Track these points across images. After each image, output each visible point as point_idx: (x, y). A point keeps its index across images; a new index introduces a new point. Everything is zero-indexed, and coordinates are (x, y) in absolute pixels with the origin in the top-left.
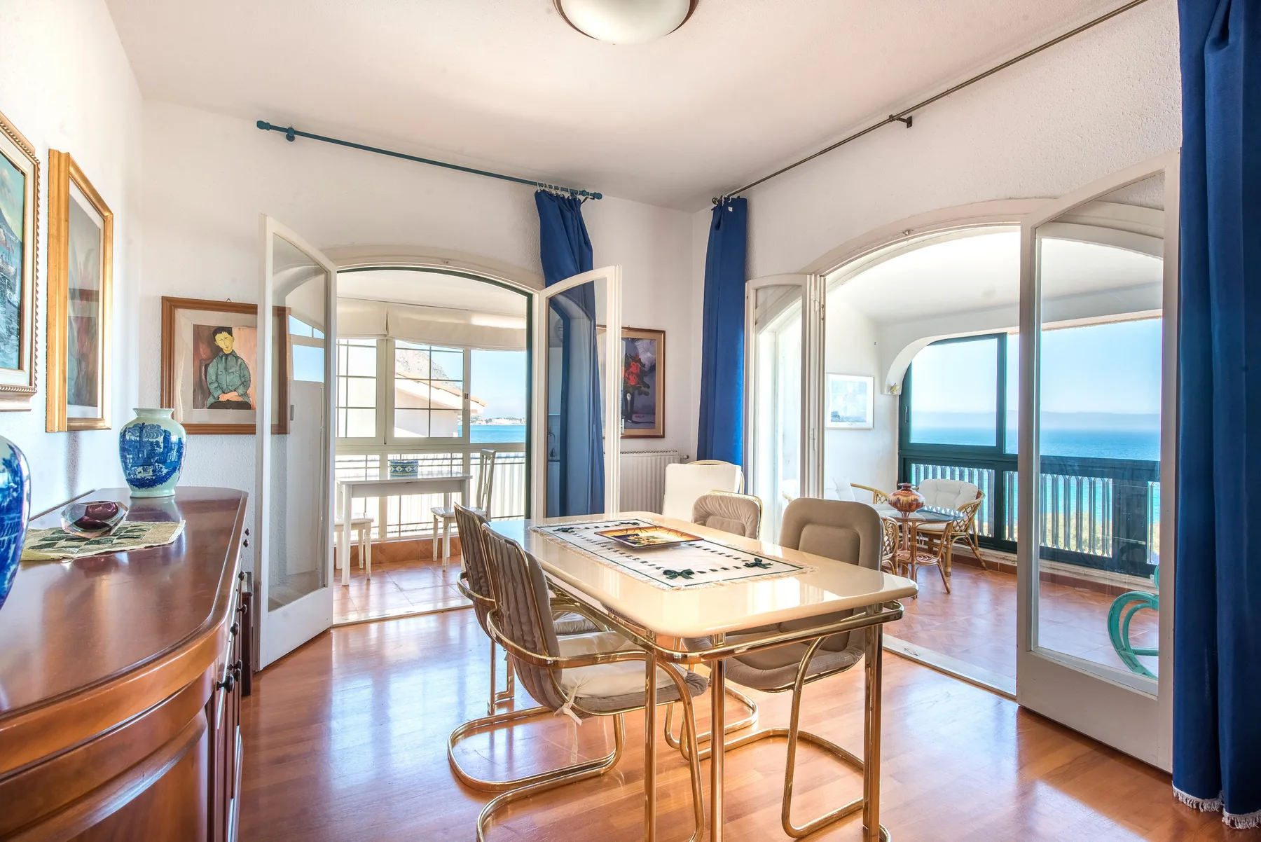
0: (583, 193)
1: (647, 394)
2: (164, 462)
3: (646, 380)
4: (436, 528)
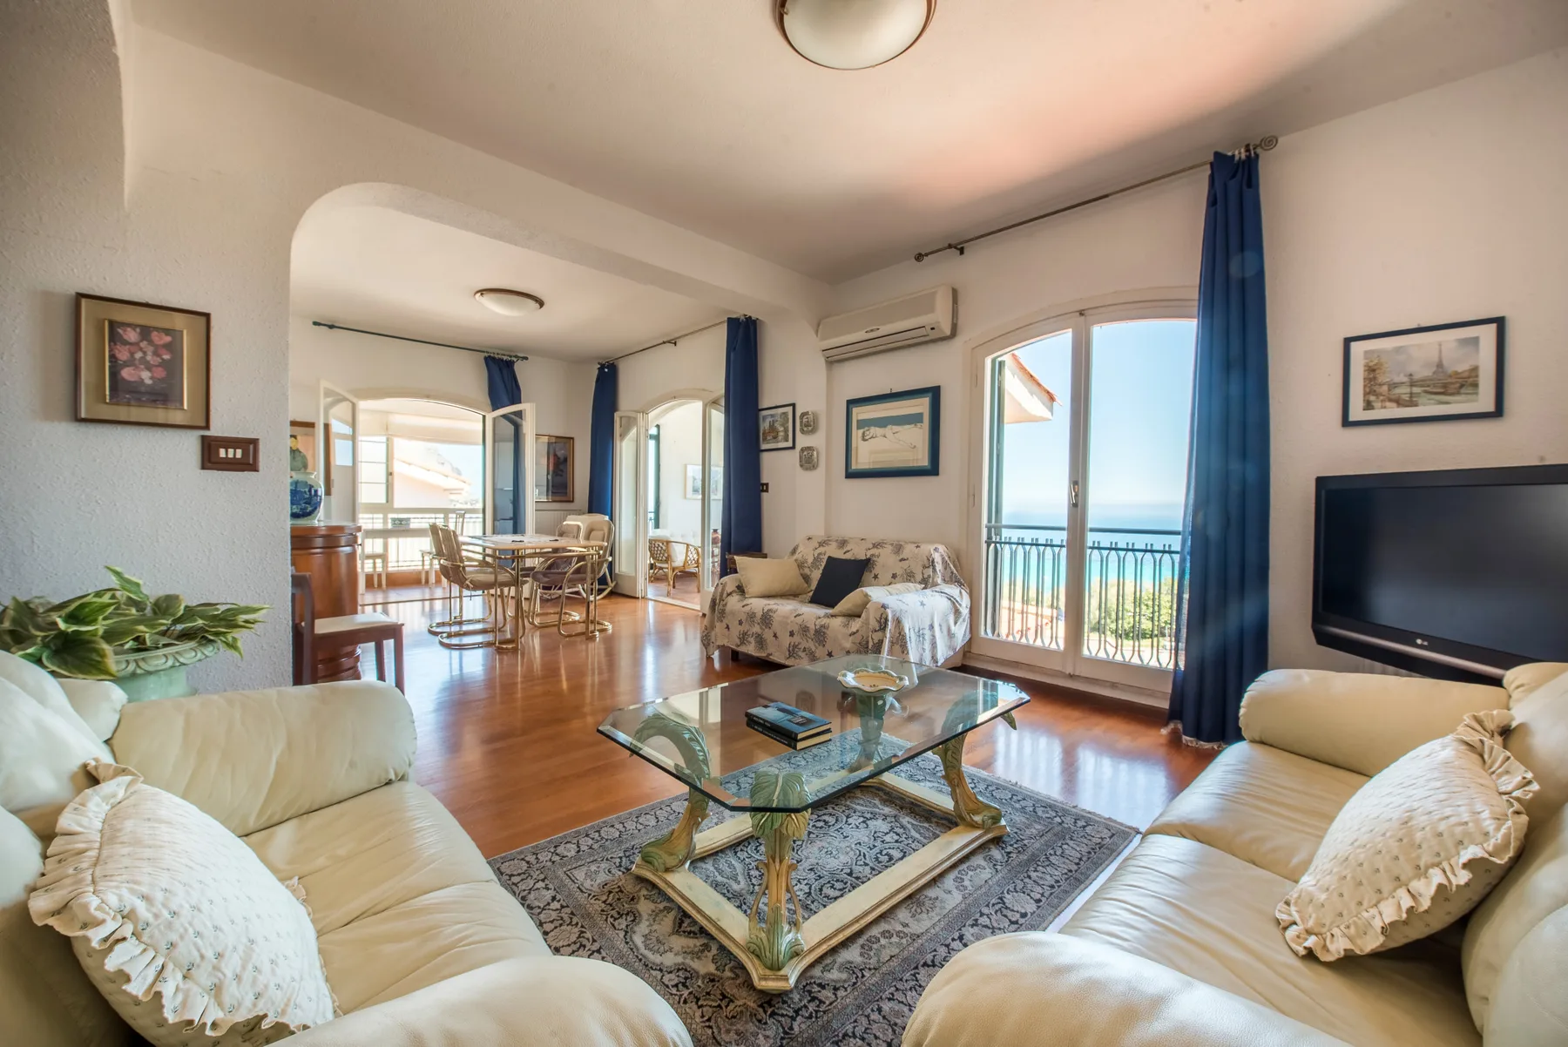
0: (516, 356)
1: (561, 476)
3: (561, 467)
4: (423, 565)
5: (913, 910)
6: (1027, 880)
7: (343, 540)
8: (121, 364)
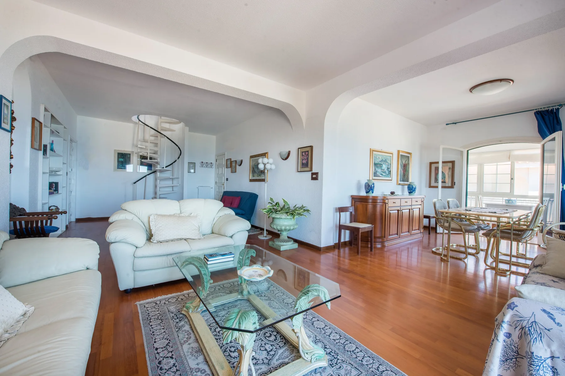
0: (559, 105)
2: (412, 190)
5: (196, 349)
6: (170, 355)
7: (378, 201)
8: (302, 160)
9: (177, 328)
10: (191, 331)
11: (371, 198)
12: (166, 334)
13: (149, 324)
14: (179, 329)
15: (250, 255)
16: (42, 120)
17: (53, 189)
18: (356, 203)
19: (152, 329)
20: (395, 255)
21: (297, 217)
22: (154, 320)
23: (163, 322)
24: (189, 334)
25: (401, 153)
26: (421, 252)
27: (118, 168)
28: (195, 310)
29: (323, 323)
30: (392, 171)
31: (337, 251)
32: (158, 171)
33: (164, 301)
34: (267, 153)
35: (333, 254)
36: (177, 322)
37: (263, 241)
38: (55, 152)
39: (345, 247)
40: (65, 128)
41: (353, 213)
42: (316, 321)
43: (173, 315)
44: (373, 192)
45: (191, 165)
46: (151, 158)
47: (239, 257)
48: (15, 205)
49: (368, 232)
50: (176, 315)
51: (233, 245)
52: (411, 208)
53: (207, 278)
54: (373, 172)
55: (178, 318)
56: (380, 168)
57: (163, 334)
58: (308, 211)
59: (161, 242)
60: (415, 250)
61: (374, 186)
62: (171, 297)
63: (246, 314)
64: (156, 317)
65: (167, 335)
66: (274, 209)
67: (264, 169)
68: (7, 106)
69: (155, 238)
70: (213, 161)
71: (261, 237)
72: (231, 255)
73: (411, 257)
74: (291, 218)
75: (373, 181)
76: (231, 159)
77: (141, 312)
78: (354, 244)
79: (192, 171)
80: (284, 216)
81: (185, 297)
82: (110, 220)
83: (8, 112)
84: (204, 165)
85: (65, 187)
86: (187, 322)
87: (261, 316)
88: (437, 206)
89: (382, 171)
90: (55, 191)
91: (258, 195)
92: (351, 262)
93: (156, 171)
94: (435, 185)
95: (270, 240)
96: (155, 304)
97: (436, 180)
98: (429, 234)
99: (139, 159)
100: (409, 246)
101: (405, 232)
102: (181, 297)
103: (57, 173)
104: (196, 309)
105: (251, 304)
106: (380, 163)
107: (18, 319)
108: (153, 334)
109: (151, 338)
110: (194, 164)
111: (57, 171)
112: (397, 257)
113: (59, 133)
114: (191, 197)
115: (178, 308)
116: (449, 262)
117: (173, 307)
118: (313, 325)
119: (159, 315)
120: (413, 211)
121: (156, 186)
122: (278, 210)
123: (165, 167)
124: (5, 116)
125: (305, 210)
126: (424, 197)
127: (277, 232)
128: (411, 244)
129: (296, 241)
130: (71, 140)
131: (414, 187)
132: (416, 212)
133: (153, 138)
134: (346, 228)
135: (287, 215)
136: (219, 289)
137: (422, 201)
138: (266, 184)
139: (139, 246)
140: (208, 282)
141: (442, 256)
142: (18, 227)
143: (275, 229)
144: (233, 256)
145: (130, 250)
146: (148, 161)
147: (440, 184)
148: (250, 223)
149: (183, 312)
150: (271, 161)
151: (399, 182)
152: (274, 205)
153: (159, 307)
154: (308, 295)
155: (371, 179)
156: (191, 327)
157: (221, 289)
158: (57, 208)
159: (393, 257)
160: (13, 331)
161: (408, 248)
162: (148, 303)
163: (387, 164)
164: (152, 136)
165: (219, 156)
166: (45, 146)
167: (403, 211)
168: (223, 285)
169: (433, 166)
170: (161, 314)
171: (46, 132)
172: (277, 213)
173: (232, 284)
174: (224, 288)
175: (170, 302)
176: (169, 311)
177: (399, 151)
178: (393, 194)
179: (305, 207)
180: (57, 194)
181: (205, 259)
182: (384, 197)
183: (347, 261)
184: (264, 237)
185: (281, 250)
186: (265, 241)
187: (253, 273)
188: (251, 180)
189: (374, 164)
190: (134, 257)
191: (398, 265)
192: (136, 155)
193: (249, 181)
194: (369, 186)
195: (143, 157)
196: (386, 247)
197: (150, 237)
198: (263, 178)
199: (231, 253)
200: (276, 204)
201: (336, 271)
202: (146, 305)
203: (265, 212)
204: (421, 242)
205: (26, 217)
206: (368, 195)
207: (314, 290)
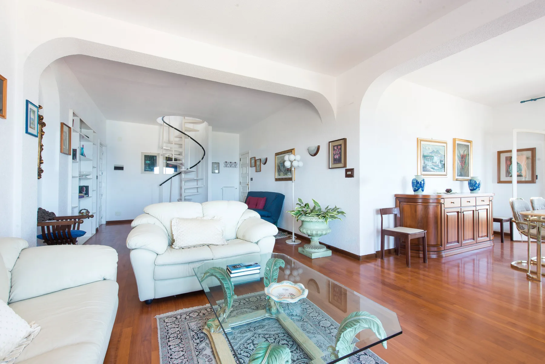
2: (475, 186)
7: (431, 201)
8: (334, 155)
9: (197, 351)
10: (212, 357)
11: (421, 197)
12: (185, 358)
13: (167, 343)
14: (200, 352)
15: (279, 267)
16: (70, 125)
17: (83, 193)
18: (401, 203)
19: (170, 351)
20: (457, 268)
21: (330, 220)
22: (173, 338)
23: (182, 342)
24: (210, 360)
25: (457, 142)
26: (491, 265)
27: (145, 171)
28: (217, 330)
29: (372, 359)
30: (447, 164)
31: (379, 260)
32: (183, 172)
33: (184, 316)
34: (293, 149)
35: (375, 265)
36: (198, 344)
37: (291, 246)
38: (85, 156)
39: (389, 256)
40: (94, 132)
41: (399, 215)
42: (362, 355)
43: (194, 334)
44: (423, 191)
45: (215, 166)
46: (176, 160)
47: (266, 268)
48: (44, 210)
49: (418, 239)
50: (197, 334)
51: (258, 252)
52: (475, 209)
53: (230, 292)
54: (422, 166)
55: (198, 338)
56: (431, 161)
57: (181, 358)
58: (342, 213)
59: (183, 249)
60: (483, 263)
61: (424, 183)
62: (193, 311)
63: (276, 352)
64: (176, 335)
65: (186, 360)
66: (303, 211)
67: (291, 167)
68: (34, 112)
69: (177, 244)
70: (237, 161)
71: (289, 242)
72: (256, 267)
73: (479, 272)
74: (323, 222)
75: (423, 176)
76: (255, 157)
77: (160, 329)
78: (401, 253)
79: (217, 171)
80: (315, 219)
81: (207, 311)
82: (133, 224)
83: (35, 117)
84: (228, 165)
85: (95, 190)
86: (208, 345)
87: (293, 342)
88: (516, 206)
89: (433, 164)
90: (86, 194)
91: (284, 196)
92: (398, 275)
93: (181, 173)
94: (508, 179)
95: (299, 245)
96: (175, 319)
97: (509, 173)
98: (502, 242)
99: (165, 161)
100: (475, 257)
101: (468, 239)
102: (203, 311)
103: (87, 177)
104: (218, 328)
105: (280, 324)
106: (431, 154)
107: (21, 343)
108: (171, 357)
109: (168, 362)
110: (218, 164)
111: (87, 175)
112: (459, 271)
113: (88, 138)
114: (215, 199)
115: (199, 325)
116: (540, 281)
117: (193, 323)
118: (359, 359)
119: (178, 332)
120: (478, 213)
121: (181, 188)
122: (308, 212)
123: (189, 168)
124: (32, 121)
125: (339, 212)
126: (492, 195)
127: (307, 236)
128: (477, 254)
129: (329, 247)
130: (101, 144)
131: (478, 183)
132: (483, 215)
133: (177, 139)
134: (391, 233)
135: (318, 218)
136: (244, 304)
137: (489, 201)
138: (293, 183)
139: (159, 253)
140: (232, 298)
141: (528, 274)
142: (46, 232)
143: (305, 234)
144: (259, 268)
145: (150, 257)
146: (173, 162)
147: (515, 179)
148: (277, 226)
149: (204, 331)
150: (298, 157)
151: (457, 177)
152: (303, 206)
153: (179, 322)
154: (355, 326)
155: (419, 174)
156: (213, 351)
157: (246, 303)
158: (88, 212)
159: (454, 271)
160: (10, 359)
161: (474, 260)
162: (168, 317)
163: (439, 155)
164: (176, 137)
165: (243, 155)
166: (75, 151)
167: (464, 213)
168: (249, 299)
169: (503, 156)
170: (181, 332)
171: (75, 136)
172: (307, 216)
173: (259, 298)
174: (249, 302)
175: (191, 317)
176: (189, 329)
177: (454, 140)
178: (449, 192)
179: (338, 209)
180: (87, 197)
181: (227, 270)
182: (439, 196)
183: (392, 273)
184: (292, 242)
185: (313, 258)
186: (293, 247)
187: (284, 292)
188: (277, 180)
189: (423, 157)
190: (154, 265)
191: (461, 282)
192: (162, 157)
193: (274, 180)
194: (417, 182)
195: (169, 159)
196: (444, 258)
197: (171, 243)
198: (290, 177)
199: (256, 264)
200: (306, 205)
201: (380, 285)
202: (166, 319)
203: (293, 215)
204: (491, 252)
205: (55, 221)
206: (416, 193)
207: (363, 321)
